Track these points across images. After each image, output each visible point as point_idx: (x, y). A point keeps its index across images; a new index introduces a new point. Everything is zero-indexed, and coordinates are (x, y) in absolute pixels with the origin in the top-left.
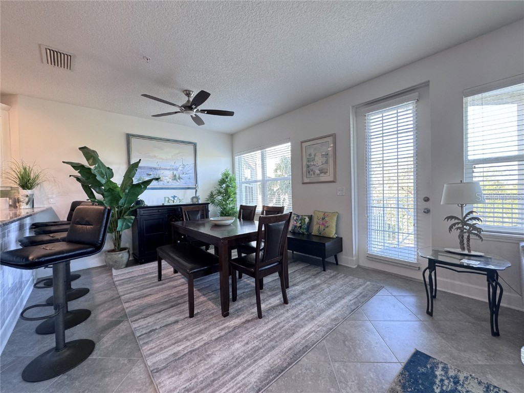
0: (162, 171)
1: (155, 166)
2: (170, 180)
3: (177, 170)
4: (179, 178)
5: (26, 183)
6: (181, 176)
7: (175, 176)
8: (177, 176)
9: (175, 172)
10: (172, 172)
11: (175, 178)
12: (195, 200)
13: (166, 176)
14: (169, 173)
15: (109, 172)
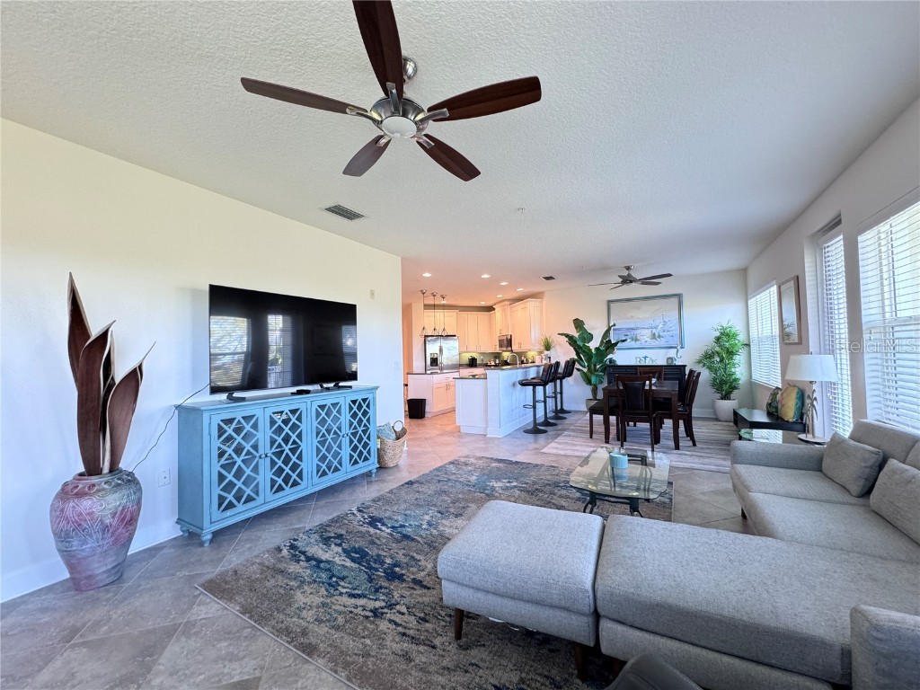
0: (639, 331)
1: (632, 326)
2: (648, 339)
3: (656, 328)
4: (659, 337)
5: (548, 347)
6: (661, 334)
7: (654, 334)
8: (657, 335)
9: (654, 331)
10: (650, 330)
11: (654, 336)
12: (670, 361)
13: (645, 336)
14: (648, 332)
15: (591, 337)
